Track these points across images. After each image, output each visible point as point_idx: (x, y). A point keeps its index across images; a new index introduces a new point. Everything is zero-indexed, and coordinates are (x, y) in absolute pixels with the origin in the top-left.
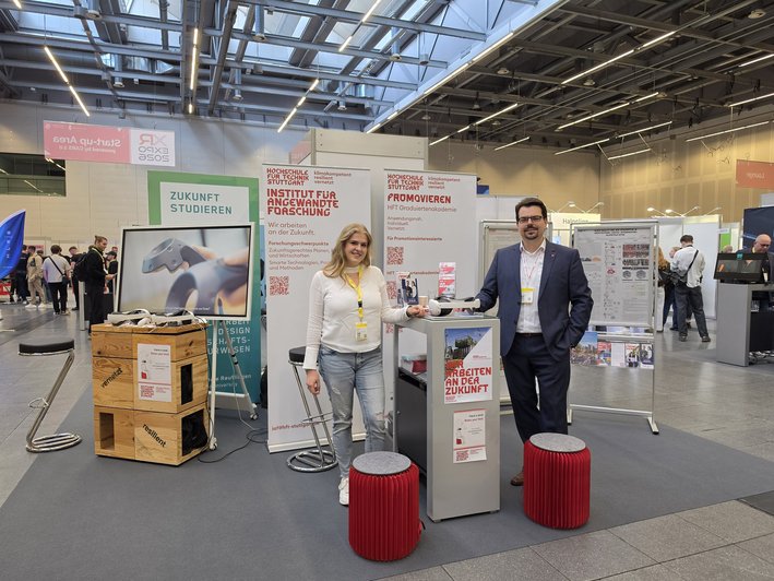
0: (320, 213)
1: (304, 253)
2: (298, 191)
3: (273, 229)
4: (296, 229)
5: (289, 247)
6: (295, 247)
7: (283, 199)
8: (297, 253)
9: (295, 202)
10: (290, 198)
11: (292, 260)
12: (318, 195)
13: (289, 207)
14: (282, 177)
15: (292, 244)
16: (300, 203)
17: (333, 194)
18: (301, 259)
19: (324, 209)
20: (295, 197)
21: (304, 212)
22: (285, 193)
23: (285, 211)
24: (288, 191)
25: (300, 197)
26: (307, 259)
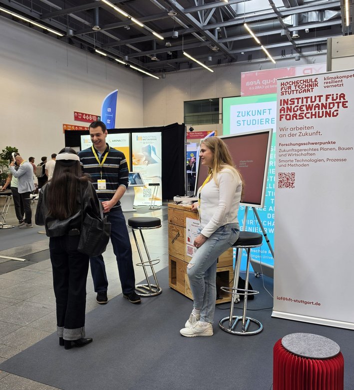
0: (328, 114)
1: (310, 152)
2: (307, 98)
3: (282, 133)
4: (304, 131)
5: (297, 147)
6: (302, 147)
7: (293, 106)
8: (304, 152)
9: (304, 108)
10: (300, 104)
11: (299, 158)
12: (327, 98)
13: (298, 113)
14: (293, 88)
15: (300, 145)
16: (309, 108)
17: (343, 96)
18: (308, 157)
19: (332, 110)
20: (305, 103)
21: (312, 115)
22: (296, 101)
23: (295, 116)
24: (298, 99)
25: (309, 102)
26: (313, 158)
